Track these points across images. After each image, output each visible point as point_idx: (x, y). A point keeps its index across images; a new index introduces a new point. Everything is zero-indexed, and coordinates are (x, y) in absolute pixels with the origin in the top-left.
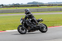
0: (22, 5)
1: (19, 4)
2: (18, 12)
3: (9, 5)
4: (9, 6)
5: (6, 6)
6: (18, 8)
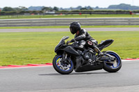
3: (71, 8)
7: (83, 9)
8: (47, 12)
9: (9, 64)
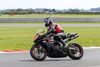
0: (82, 11)
1: (78, 10)
2: (76, 22)
3: (64, 10)
4: (64, 12)
5: (60, 13)
6: (77, 16)
8: (48, 12)
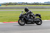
7: (36, 3)
8: (24, 4)
9: (10, 21)
